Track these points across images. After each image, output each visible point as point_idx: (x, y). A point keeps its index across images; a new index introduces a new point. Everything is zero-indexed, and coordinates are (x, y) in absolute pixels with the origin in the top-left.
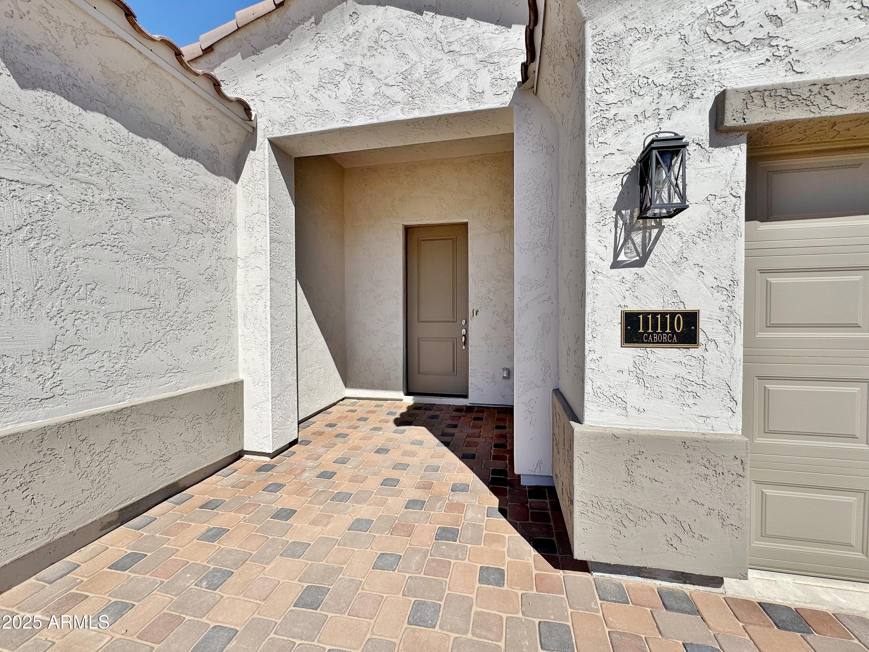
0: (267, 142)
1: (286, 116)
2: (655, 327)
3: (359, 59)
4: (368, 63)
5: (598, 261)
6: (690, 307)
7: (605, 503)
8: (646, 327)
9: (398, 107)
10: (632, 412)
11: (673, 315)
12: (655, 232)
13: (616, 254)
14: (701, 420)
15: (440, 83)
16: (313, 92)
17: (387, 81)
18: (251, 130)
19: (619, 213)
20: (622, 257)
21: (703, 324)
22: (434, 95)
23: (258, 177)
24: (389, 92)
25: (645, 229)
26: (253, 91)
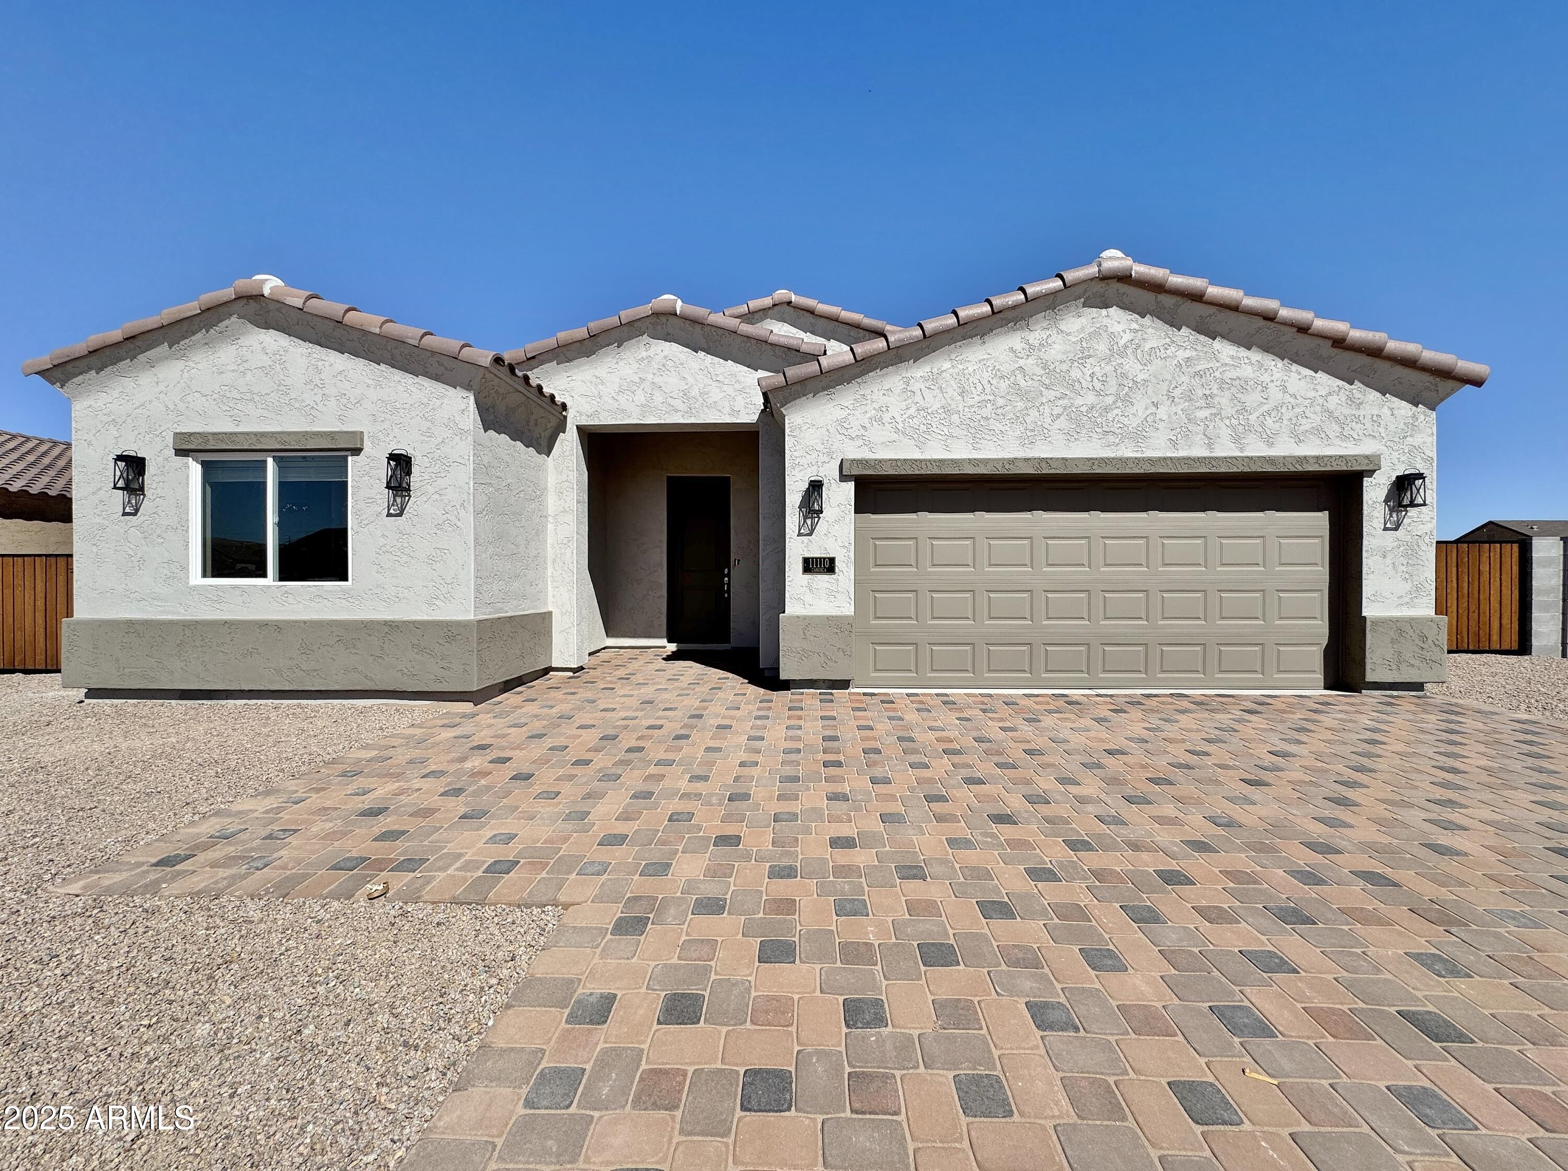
0: (575, 427)
1: (592, 410)
2: (817, 565)
3: (650, 377)
4: (657, 380)
5: (791, 532)
6: (831, 556)
7: (794, 650)
8: (813, 565)
9: (680, 414)
10: (807, 606)
11: (824, 559)
12: (816, 519)
13: (800, 530)
14: (837, 609)
15: (710, 401)
16: (614, 394)
17: (671, 395)
18: (562, 418)
19: (801, 510)
20: (802, 531)
21: (837, 563)
22: (706, 409)
23: (567, 453)
24: (672, 402)
25: (812, 518)
26: (563, 388)
